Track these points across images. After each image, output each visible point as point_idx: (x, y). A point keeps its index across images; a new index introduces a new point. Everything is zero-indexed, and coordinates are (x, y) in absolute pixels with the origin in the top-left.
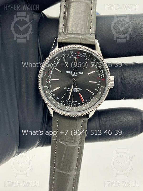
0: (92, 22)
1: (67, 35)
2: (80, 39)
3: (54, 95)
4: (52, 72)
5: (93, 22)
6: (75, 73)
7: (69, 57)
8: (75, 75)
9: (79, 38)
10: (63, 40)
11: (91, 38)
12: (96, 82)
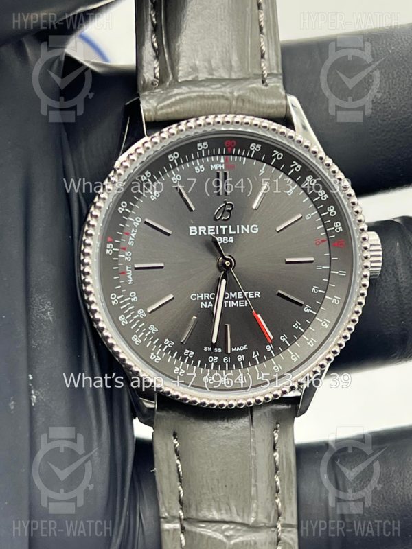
0: (264, 30)
2: (227, 99)
3: (153, 329)
4: (133, 235)
5: (268, 29)
6: (227, 230)
7: (196, 168)
8: (225, 240)
9: (223, 96)
10: (162, 108)
11: (267, 95)
12: (312, 259)
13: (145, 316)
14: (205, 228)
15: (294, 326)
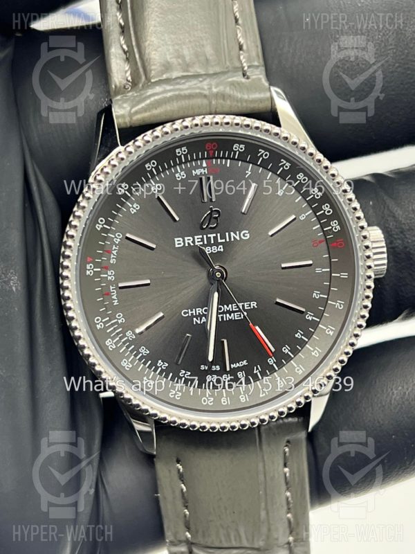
0: (240, 21)
1: (150, 92)
2: (205, 96)
3: (144, 351)
4: (115, 252)
5: (245, 20)
6: (215, 238)
7: (177, 175)
8: (214, 249)
9: (201, 94)
10: (136, 113)
12: (310, 262)
13: (134, 337)
14: (191, 239)
15: (296, 336)
